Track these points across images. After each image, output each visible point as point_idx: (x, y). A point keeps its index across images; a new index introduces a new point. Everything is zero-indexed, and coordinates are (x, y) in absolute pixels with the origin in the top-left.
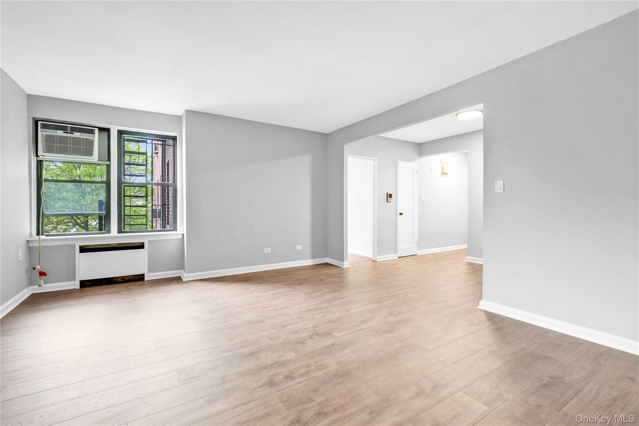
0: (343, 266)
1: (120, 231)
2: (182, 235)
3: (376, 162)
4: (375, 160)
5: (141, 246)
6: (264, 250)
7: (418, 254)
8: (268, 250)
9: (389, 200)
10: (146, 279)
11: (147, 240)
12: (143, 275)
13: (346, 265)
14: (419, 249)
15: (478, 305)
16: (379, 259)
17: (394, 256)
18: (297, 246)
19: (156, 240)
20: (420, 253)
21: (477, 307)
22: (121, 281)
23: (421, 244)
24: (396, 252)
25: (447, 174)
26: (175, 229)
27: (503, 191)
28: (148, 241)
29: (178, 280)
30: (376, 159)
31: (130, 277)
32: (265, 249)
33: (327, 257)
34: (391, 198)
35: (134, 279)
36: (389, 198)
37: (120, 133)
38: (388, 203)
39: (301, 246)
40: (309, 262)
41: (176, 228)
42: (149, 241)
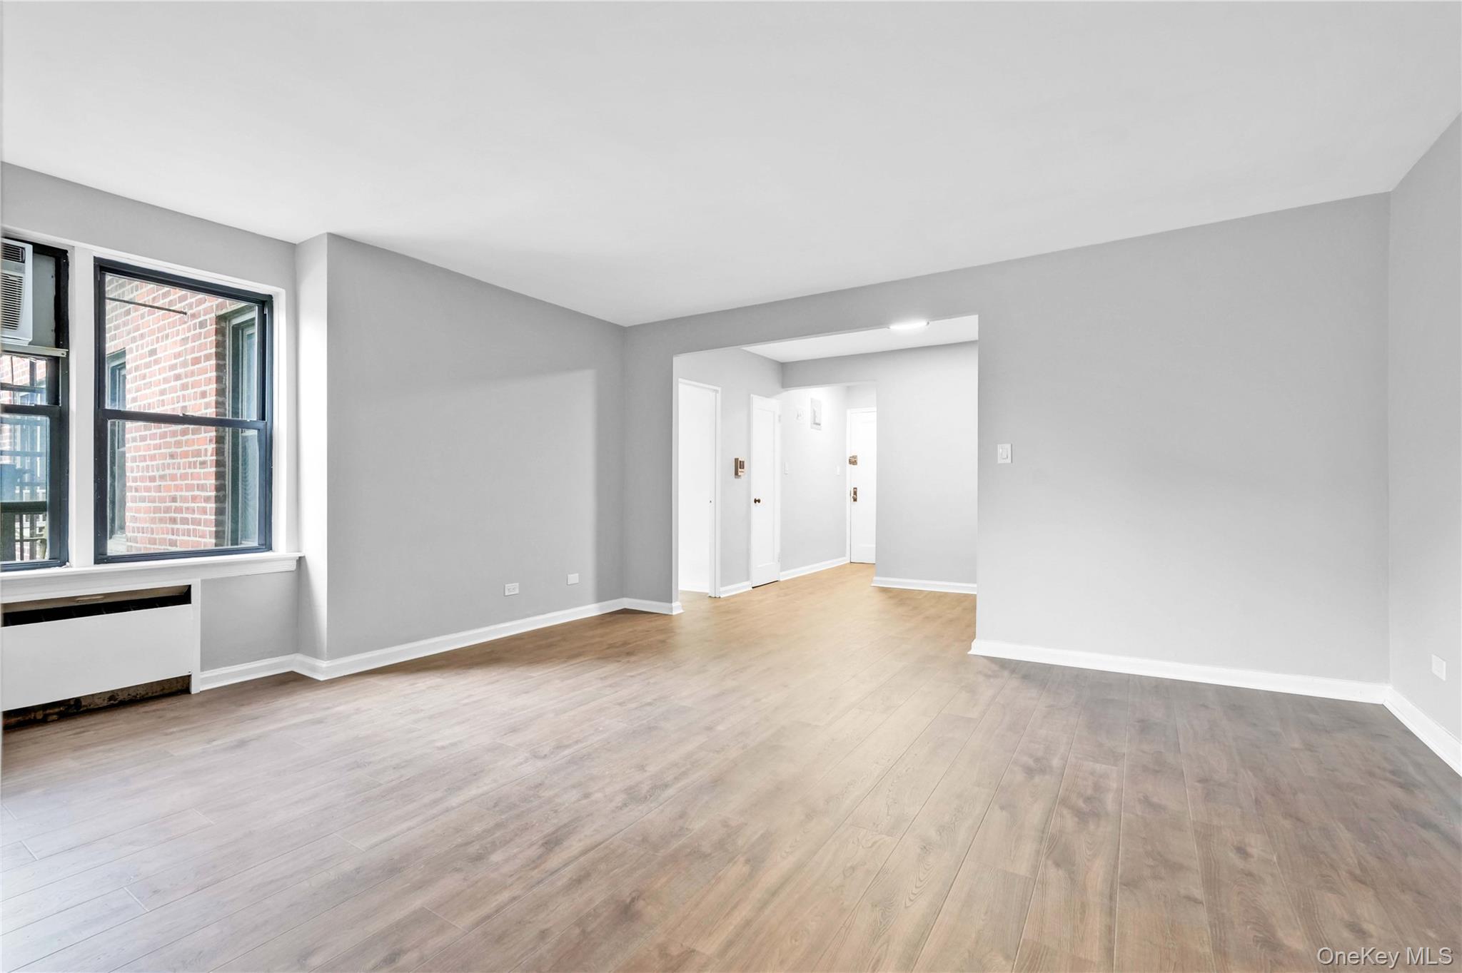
0: (672, 612)
1: (101, 557)
2: (295, 563)
3: (719, 396)
4: (716, 391)
5: (182, 596)
6: (504, 586)
7: (781, 580)
8: (512, 588)
9: (739, 474)
10: (195, 689)
11: (199, 580)
12: (187, 679)
13: (677, 608)
14: (782, 570)
15: (970, 649)
16: (725, 592)
17: (745, 587)
18: (569, 576)
19: (222, 579)
20: (784, 576)
21: (969, 653)
22: (105, 703)
23: (785, 560)
24: (748, 579)
25: (819, 425)
26: (266, 545)
27: (1010, 461)
28: (202, 581)
29: (290, 681)
30: (719, 389)
31: (134, 688)
32: (506, 585)
33: (623, 596)
34: (742, 470)
35: (147, 694)
36: (740, 470)
37: (103, 268)
38: (737, 480)
39: (577, 574)
40: (591, 610)
41: (268, 543)
42: (204, 582)
